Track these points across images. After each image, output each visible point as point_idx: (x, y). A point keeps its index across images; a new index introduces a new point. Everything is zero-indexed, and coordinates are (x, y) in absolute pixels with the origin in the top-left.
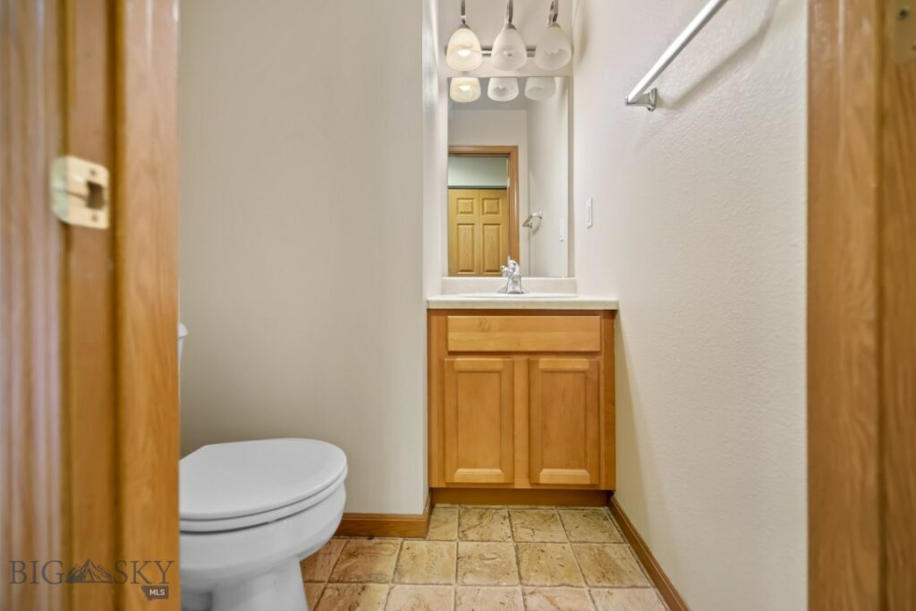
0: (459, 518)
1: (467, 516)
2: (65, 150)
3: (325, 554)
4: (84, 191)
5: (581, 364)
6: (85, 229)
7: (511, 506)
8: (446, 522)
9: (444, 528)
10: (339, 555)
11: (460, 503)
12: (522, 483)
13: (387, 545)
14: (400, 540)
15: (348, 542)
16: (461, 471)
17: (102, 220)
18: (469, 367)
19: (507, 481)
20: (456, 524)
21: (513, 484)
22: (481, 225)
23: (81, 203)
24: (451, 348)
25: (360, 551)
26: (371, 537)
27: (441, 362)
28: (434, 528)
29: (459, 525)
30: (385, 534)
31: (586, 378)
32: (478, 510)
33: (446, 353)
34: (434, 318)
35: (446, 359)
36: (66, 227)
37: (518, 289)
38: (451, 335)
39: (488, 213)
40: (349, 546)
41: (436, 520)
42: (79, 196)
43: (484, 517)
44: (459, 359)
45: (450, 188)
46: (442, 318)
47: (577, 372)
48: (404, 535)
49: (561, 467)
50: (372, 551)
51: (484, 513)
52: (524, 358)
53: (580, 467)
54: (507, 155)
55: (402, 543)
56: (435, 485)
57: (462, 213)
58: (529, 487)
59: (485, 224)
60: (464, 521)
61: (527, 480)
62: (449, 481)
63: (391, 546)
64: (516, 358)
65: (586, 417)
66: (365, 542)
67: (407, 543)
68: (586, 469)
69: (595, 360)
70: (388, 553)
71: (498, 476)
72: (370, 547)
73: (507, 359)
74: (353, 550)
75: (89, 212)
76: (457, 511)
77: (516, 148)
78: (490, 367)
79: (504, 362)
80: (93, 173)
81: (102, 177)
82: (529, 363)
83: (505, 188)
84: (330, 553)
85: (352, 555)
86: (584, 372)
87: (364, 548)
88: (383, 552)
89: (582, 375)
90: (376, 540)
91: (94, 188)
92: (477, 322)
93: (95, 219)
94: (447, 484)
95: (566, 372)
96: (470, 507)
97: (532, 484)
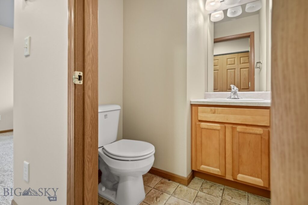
0: (202, 184)
1: (206, 184)
2: (75, 70)
3: (155, 181)
4: (78, 77)
5: (260, 131)
6: (78, 85)
7: (226, 186)
8: (197, 184)
9: (195, 185)
10: (158, 182)
11: (205, 179)
12: (229, 177)
13: (173, 184)
14: (178, 184)
15: (162, 179)
16: (203, 166)
17: (82, 82)
18: (206, 127)
19: (223, 175)
20: (200, 186)
21: (225, 176)
22: (239, 69)
23: (78, 80)
24: (200, 119)
25: (165, 183)
26: (169, 180)
27: (196, 124)
28: (192, 184)
29: (202, 186)
30: (174, 181)
31: (262, 138)
32: (211, 184)
33: (198, 121)
34: (193, 108)
35: (197, 123)
36: (75, 84)
37: (236, 97)
38: (199, 114)
39: (242, 63)
40: (162, 181)
41: (193, 182)
42: (77, 78)
43: (213, 186)
44: (202, 124)
45: (215, 56)
46: (196, 107)
47: (256, 134)
48: (180, 183)
49: (249, 176)
50: (168, 184)
51: (213, 185)
52: (231, 125)
53: (258, 177)
54: (249, 36)
55: (179, 185)
56: (194, 169)
57: (229, 64)
58: (232, 180)
59: (241, 68)
60: (204, 185)
61: (232, 177)
62: (198, 169)
63: (175, 185)
64: (227, 125)
65: (261, 155)
66: (167, 181)
67: (180, 186)
68: (262, 179)
69: (268, 130)
70: (173, 186)
71: (218, 172)
72: (168, 183)
73: (223, 125)
74: (163, 182)
75: (79, 81)
76: (203, 181)
77: (253, 33)
78: (215, 128)
79: (221, 126)
80: (80, 73)
81: (81, 74)
82: (233, 128)
83: (248, 52)
84: (156, 181)
85: (162, 183)
86: (260, 135)
87: (166, 182)
88: (172, 186)
89: (260, 136)
90: (171, 182)
91: (80, 76)
92: (210, 110)
93: (80, 82)
94: (198, 170)
95: (250, 133)
96: (208, 181)
97: (234, 179)
